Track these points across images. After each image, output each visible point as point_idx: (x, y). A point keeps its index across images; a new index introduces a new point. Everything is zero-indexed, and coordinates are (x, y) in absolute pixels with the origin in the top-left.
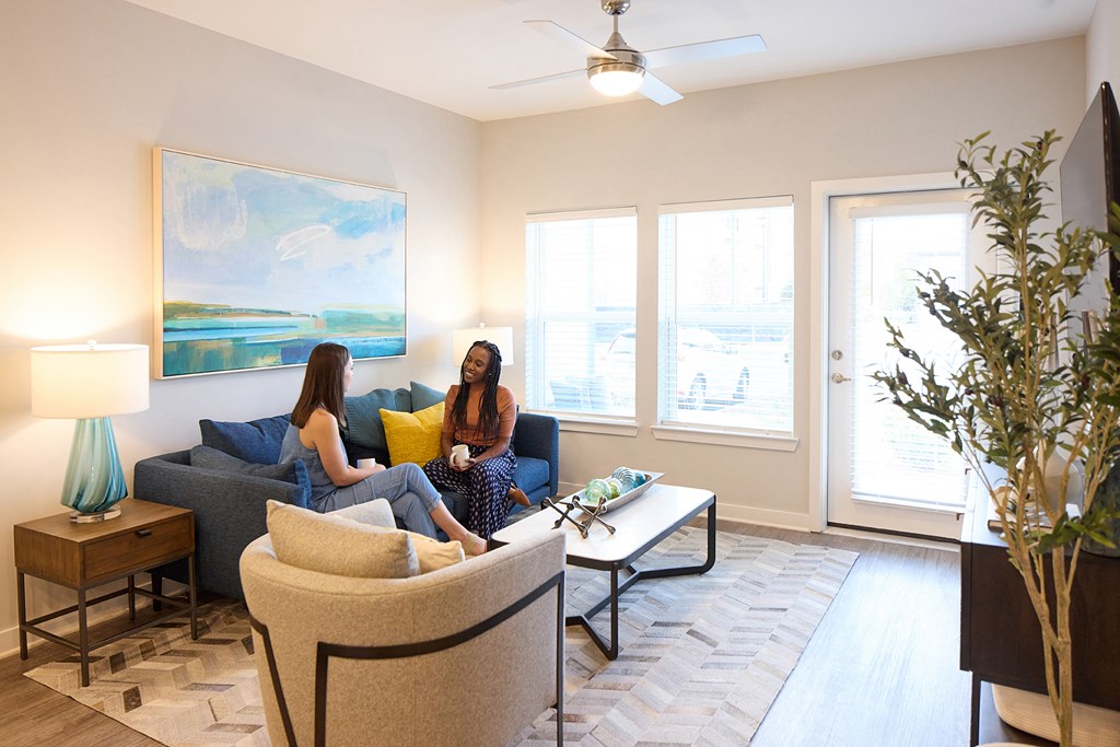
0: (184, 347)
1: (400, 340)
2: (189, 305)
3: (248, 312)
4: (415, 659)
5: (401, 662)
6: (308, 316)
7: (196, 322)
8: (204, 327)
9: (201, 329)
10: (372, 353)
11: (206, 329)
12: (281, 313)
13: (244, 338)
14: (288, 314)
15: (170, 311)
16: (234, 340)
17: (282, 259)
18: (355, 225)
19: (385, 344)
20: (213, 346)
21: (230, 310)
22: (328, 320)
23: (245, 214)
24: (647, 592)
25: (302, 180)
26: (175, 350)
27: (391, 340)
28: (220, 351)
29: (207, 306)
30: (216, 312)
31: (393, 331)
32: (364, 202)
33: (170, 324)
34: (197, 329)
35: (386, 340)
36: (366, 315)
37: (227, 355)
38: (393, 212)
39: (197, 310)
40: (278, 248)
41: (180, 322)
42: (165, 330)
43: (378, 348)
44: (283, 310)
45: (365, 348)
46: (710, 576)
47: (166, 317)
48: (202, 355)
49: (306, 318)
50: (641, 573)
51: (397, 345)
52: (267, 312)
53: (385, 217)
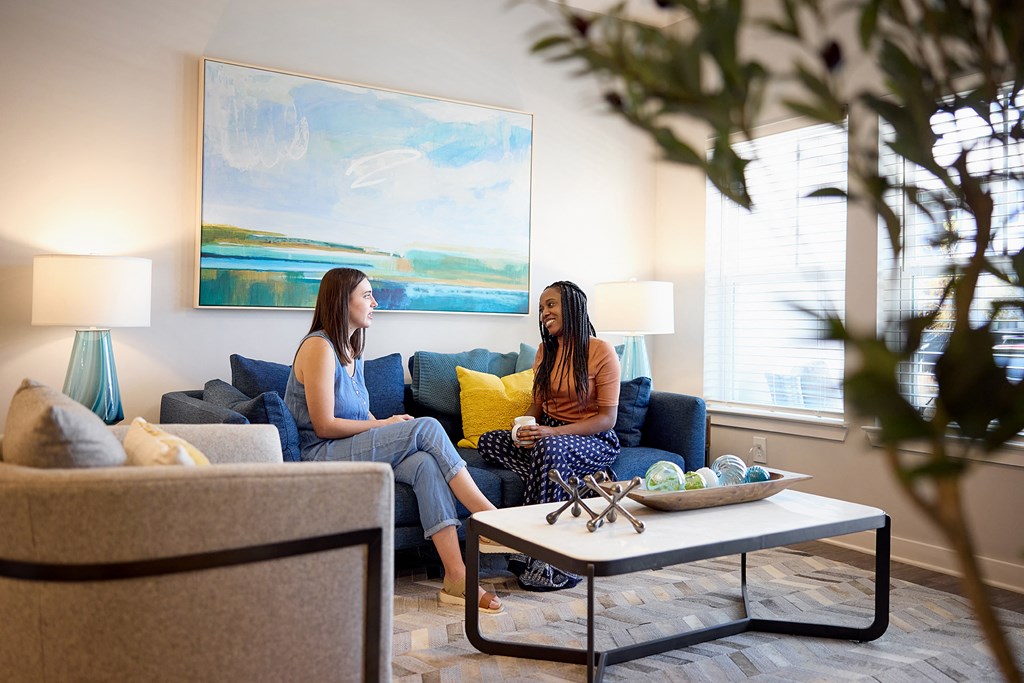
0: (225, 275)
1: (521, 295)
2: (233, 229)
3: (306, 244)
4: (39, 586)
5: (23, 586)
6: (389, 254)
7: (241, 249)
8: (250, 255)
9: (248, 258)
10: (480, 307)
11: (253, 258)
12: (351, 248)
13: (301, 273)
14: (361, 250)
15: (209, 235)
16: (289, 273)
17: (354, 185)
18: (455, 151)
19: (498, 298)
20: (263, 277)
21: (284, 240)
22: (414, 261)
23: (306, 133)
24: (744, 647)
25: (381, 95)
26: (215, 278)
27: (506, 294)
28: (270, 285)
29: (255, 232)
30: (268, 240)
31: (509, 282)
32: (470, 124)
33: (208, 249)
34: (242, 258)
35: (500, 293)
36: (469, 260)
37: (280, 290)
38: (512, 138)
39: (242, 236)
40: (348, 172)
41: (221, 247)
42: (203, 255)
43: (488, 301)
44: (355, 245)
45: (467, 300)
46: (877, 648)
47: (204, 241)
48: (248, 287)
49: (385, 257)
50: (752, 621)
51: (515, 301)
52: (332, 245)
53: (501, 143)
